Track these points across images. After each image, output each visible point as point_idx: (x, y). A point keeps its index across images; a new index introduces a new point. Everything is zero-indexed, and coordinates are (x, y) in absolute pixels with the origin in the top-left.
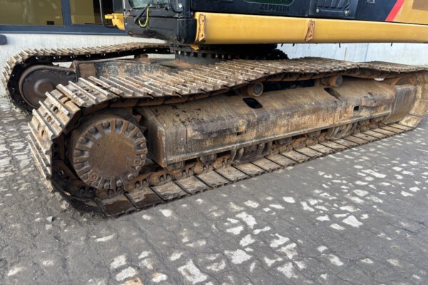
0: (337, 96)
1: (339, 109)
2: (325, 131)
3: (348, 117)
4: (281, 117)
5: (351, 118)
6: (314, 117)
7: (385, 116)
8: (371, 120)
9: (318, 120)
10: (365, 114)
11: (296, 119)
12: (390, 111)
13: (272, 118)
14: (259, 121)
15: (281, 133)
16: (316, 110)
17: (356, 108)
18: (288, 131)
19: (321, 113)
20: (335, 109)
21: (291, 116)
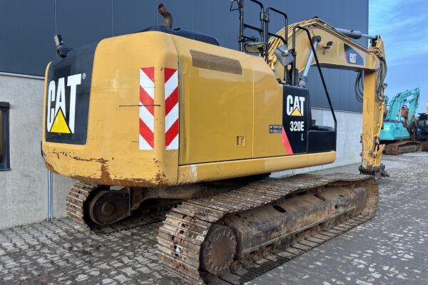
0: (324, 200)
1: (327, 208)
2: (321, 224)
3: (333, 214)
4: (298, 217)
5: (335, 214)
6: (315, 215)
7: (353, 211)
8: (345, 214)
9: (316, 217)
10: (341, 210)
11: (306, 218)
12: (354, 207)
13: (294, 218)
14: (287, 220)
15: (299, 228)
16: (315, 211)
17: (336, 207)
18: (302, 227)
19: (318, 212)
20: (325, 208)
21: (303, 216)
